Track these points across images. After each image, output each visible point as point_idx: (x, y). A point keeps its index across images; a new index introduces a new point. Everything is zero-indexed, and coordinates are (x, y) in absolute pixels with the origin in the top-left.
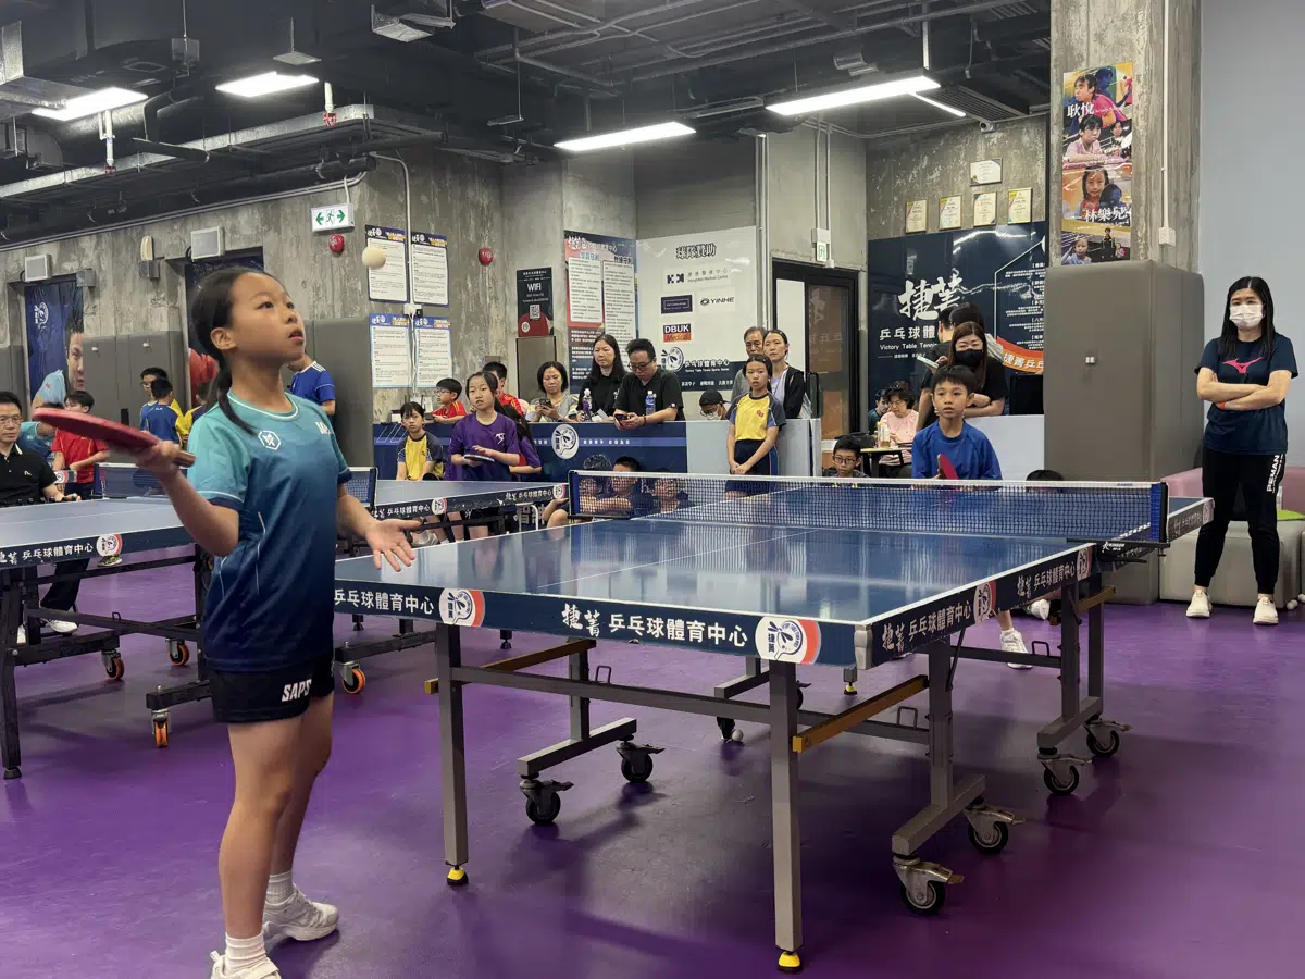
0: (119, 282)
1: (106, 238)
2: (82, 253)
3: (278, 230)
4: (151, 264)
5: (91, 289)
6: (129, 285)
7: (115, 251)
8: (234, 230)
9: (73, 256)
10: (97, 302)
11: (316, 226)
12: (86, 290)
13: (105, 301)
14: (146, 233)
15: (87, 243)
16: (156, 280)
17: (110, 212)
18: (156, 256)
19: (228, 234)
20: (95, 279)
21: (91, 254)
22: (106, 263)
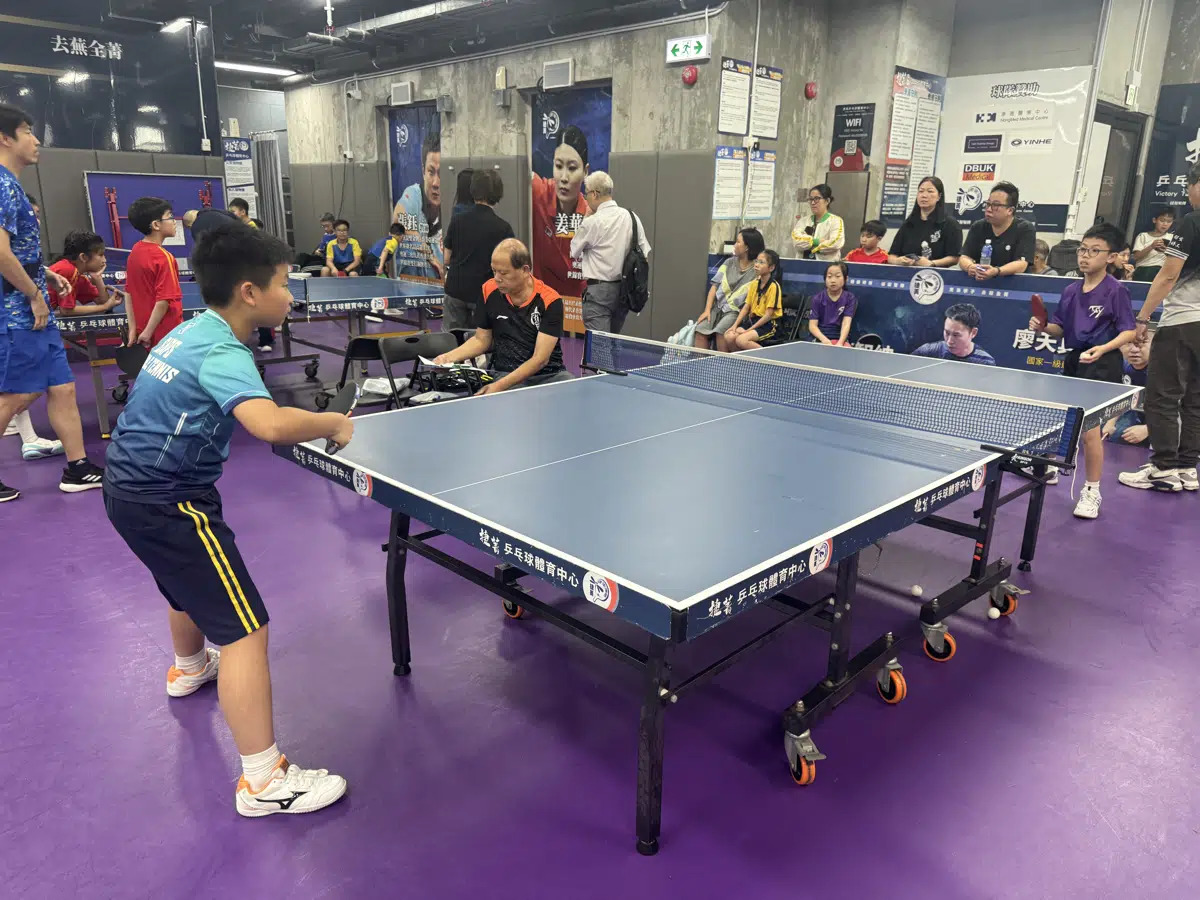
0: (473, 108)
1: (463, 68)
2: (441, 81)
3: (629, 62)
4: (504, 91)
5: (448, 114)
6: (482, 111)
7: (471, 80)
8: (584, 62)
9: (433, 84)
10: (453, 126)
11: (671, 58)
12: (443, 115)
13: (461, 125)
14: (501, 63)
15: (445, 72)
16: (506, 107)
17: (471, 43)
18: (509, 85)
19: (579, 66)
20: (452, 106)
21: (449, 83)
22: (462, 90)
